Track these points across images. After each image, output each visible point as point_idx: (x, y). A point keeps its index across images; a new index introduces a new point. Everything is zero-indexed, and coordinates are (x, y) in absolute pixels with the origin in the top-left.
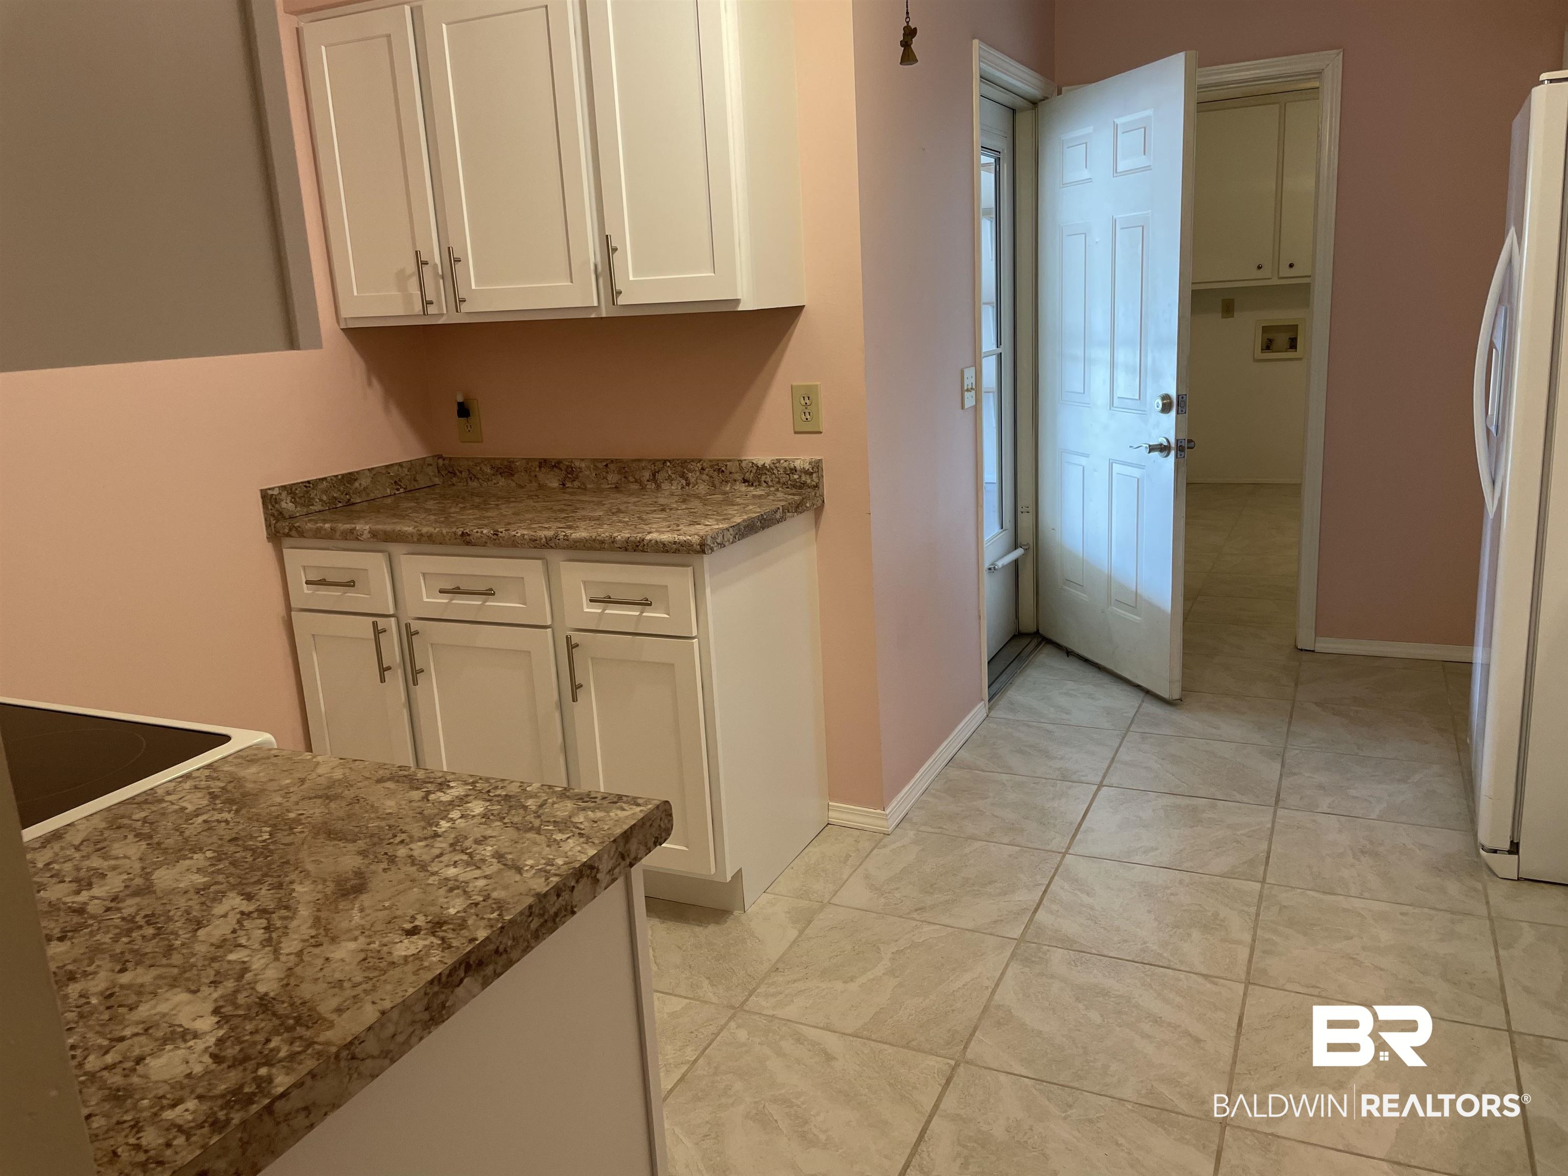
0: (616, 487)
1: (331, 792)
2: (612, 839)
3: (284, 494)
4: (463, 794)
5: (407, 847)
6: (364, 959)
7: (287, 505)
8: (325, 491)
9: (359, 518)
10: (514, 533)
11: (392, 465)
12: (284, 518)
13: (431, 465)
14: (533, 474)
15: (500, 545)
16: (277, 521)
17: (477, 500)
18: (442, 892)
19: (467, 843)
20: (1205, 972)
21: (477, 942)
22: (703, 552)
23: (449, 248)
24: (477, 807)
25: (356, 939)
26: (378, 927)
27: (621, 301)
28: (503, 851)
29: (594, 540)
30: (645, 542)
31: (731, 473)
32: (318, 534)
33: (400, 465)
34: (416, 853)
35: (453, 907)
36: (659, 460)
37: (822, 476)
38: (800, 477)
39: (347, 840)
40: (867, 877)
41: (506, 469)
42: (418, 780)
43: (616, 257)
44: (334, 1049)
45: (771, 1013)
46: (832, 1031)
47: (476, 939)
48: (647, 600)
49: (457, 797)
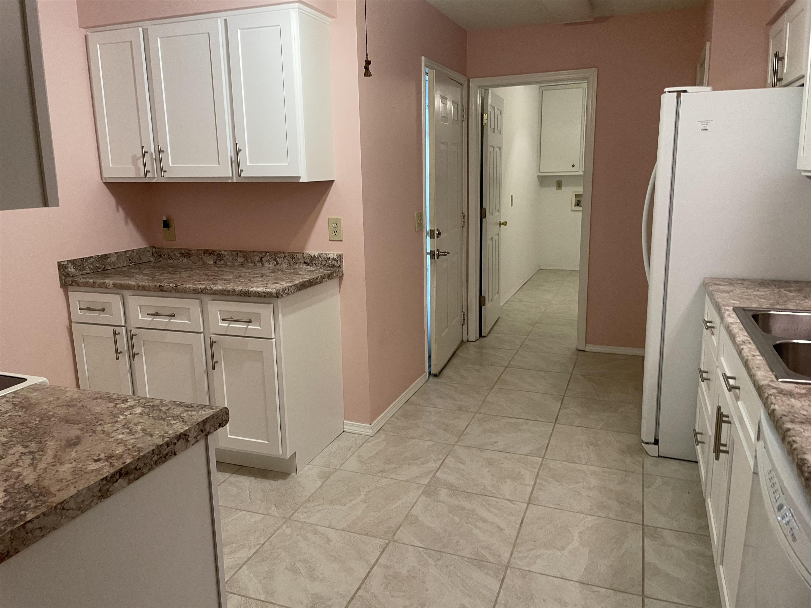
0: (242, 264)
1: (72, 403)
2: (197, 423)
3: (70, 264)
4: (133, 404)
5: (103, 426)
6: (74, 471)
7: (71, 270)
8: (92, 263)
9: (109, 277)
10: (185, 286)
11: (128, 251)
12: (70, 276)
13: (149, 251)
14: (200, 257)
15: (178, 292)
16: (66, 277)
17: (171, 269)
18: (114, 444)
19: (130, 425)
20: (510, 499)
21: (126, 464)
22: (278, 297)
23: (158, 146)
24: (138, 410)
25: (71, 463)
26: (83, 458)
27: (243, 175)
28: (146, 428)
29: (225, 290)
30: (250, 292)
31: (298, 259)
32: (86, 285)
33: (132, 251)
34: (106, 429)
35: (118, 450)
36: (264, 252)
37: (343, 262)
38: (332, 262)
39: (75, 424)
40: (359, 456)
41: (187, 254)
42: (113, 398)
43: (240, 154)
44: (54, 505)
45: (304, 520)
46: (332, 528)
47: (126, 463)
48: (250, 320)
49: (130, 406)
